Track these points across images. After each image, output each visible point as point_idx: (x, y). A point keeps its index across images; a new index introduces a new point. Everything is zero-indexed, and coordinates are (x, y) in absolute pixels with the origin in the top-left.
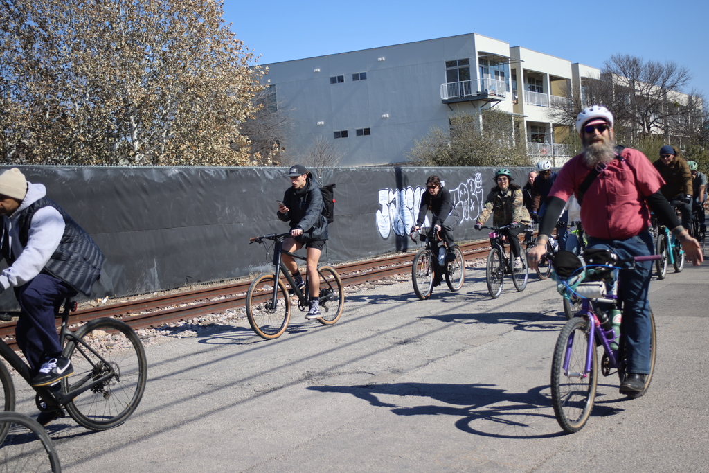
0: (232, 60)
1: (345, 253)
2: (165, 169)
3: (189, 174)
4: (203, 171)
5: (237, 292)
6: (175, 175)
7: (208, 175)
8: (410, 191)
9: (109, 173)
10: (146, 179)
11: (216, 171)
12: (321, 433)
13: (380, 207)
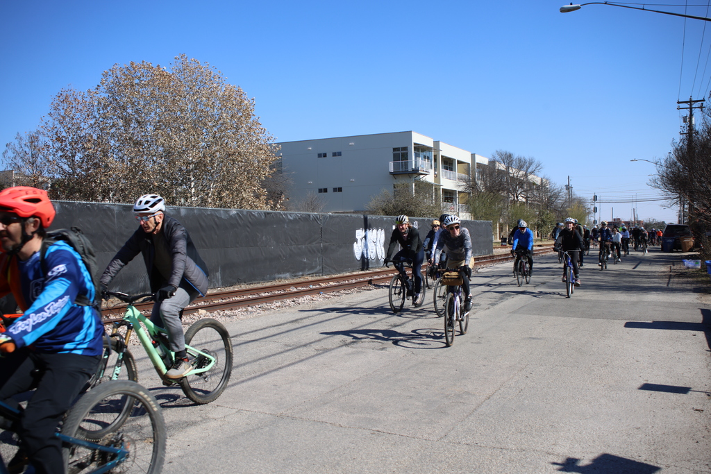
0: (258, 140)
1: (334, 268)
2: (229, 211)
3: (242, 214)
4: (251, 213)
5: (275, 290)
6: (234, 215)
7: (254, 215)
8: (375, 231)
9: (195, 212)
10: (217, 216)
11: (258, 213)
12: (365, 374)
13: (356, 240)
